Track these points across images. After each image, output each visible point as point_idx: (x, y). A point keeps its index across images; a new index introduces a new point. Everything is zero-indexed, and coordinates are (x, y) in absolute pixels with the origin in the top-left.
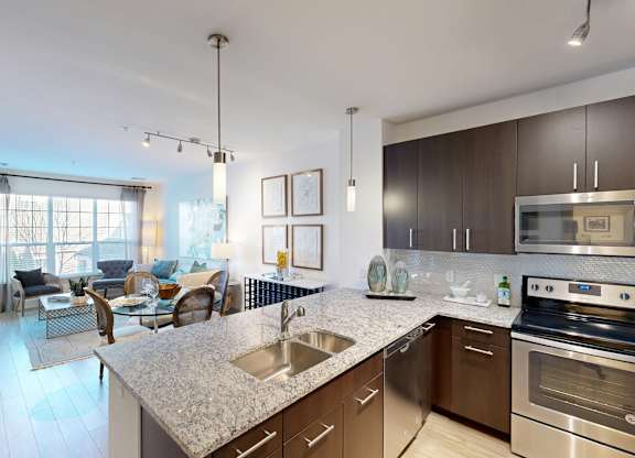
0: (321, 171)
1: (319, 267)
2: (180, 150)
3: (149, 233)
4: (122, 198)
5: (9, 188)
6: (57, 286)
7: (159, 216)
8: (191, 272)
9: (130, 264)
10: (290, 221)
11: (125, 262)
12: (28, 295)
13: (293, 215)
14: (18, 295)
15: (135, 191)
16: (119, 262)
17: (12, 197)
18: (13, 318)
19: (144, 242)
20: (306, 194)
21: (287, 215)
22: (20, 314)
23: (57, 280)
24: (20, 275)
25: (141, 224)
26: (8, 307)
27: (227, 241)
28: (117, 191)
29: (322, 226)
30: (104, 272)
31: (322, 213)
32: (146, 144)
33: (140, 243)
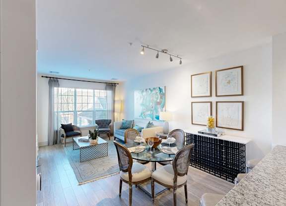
0: (242, 67)
1: (241, 129)
2: (157, 57)
3: (118, 106)
4: (106, 89)
5: (59, 84)
6: (79, 132)
7: (122, 98)
8: (148, 127)
9: (110, 121)
10: (214, 99)
11: (107, 120)
12: (67, 136)
13: (216, 96)
14: (63, 136)
15: (111, 86)
16: (105, 120)
17: (60, 89)
18: (61, 147)
19: (115, 110)
20: (229, 82)
21: (211, 96)
22: (64, 145)
23: (79, 129)
24: (63, 126)
25: (114, 101)
26: (58, 141)
27: (165, 111)
28: (104, 86)
29: (243, 102)
30: (98, 125)
31: (242, 94)
32: (142, 53)
33: (114, 111)
